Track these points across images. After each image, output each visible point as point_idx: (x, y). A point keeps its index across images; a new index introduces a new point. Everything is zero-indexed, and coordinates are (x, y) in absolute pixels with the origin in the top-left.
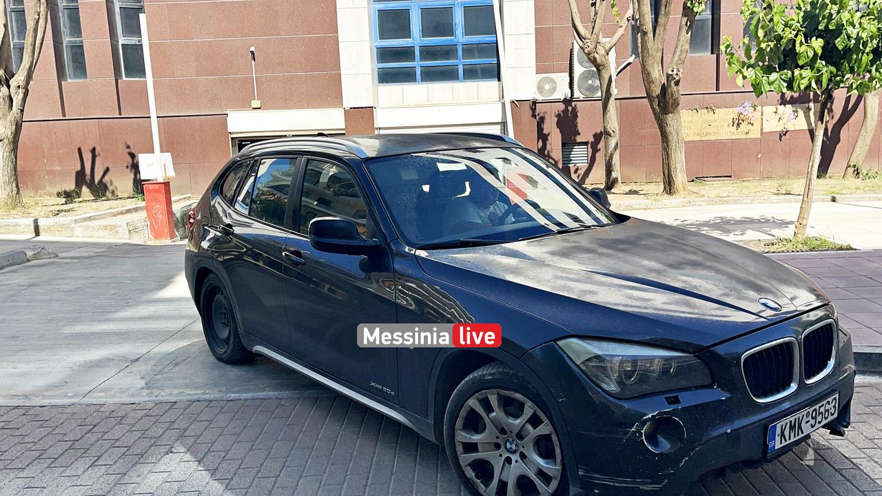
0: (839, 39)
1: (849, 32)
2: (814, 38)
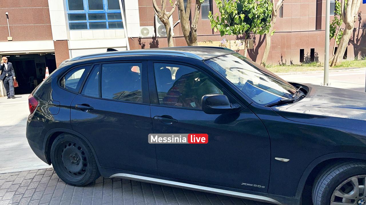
0: (250, 14)
2: (242, 14)
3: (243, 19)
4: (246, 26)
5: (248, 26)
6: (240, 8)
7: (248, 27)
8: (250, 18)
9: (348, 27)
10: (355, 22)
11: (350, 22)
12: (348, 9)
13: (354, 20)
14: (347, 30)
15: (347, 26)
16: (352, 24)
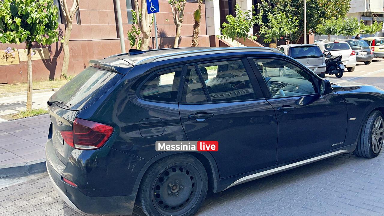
0: (28, 19)
1: (32, 16)
2: (17, 18)
3: (19, 24)
4: (25, 33)
5: (28, 32)
6: (14, 11)
7: (28, 34)
8: (29, 23)
9: (146, 36)
10: (150, 31)
11: (146, 32)
12: (142, 19)
13: (149, 29)
14: (145, 39)
15: (144, 35)
16: (148, 33)
